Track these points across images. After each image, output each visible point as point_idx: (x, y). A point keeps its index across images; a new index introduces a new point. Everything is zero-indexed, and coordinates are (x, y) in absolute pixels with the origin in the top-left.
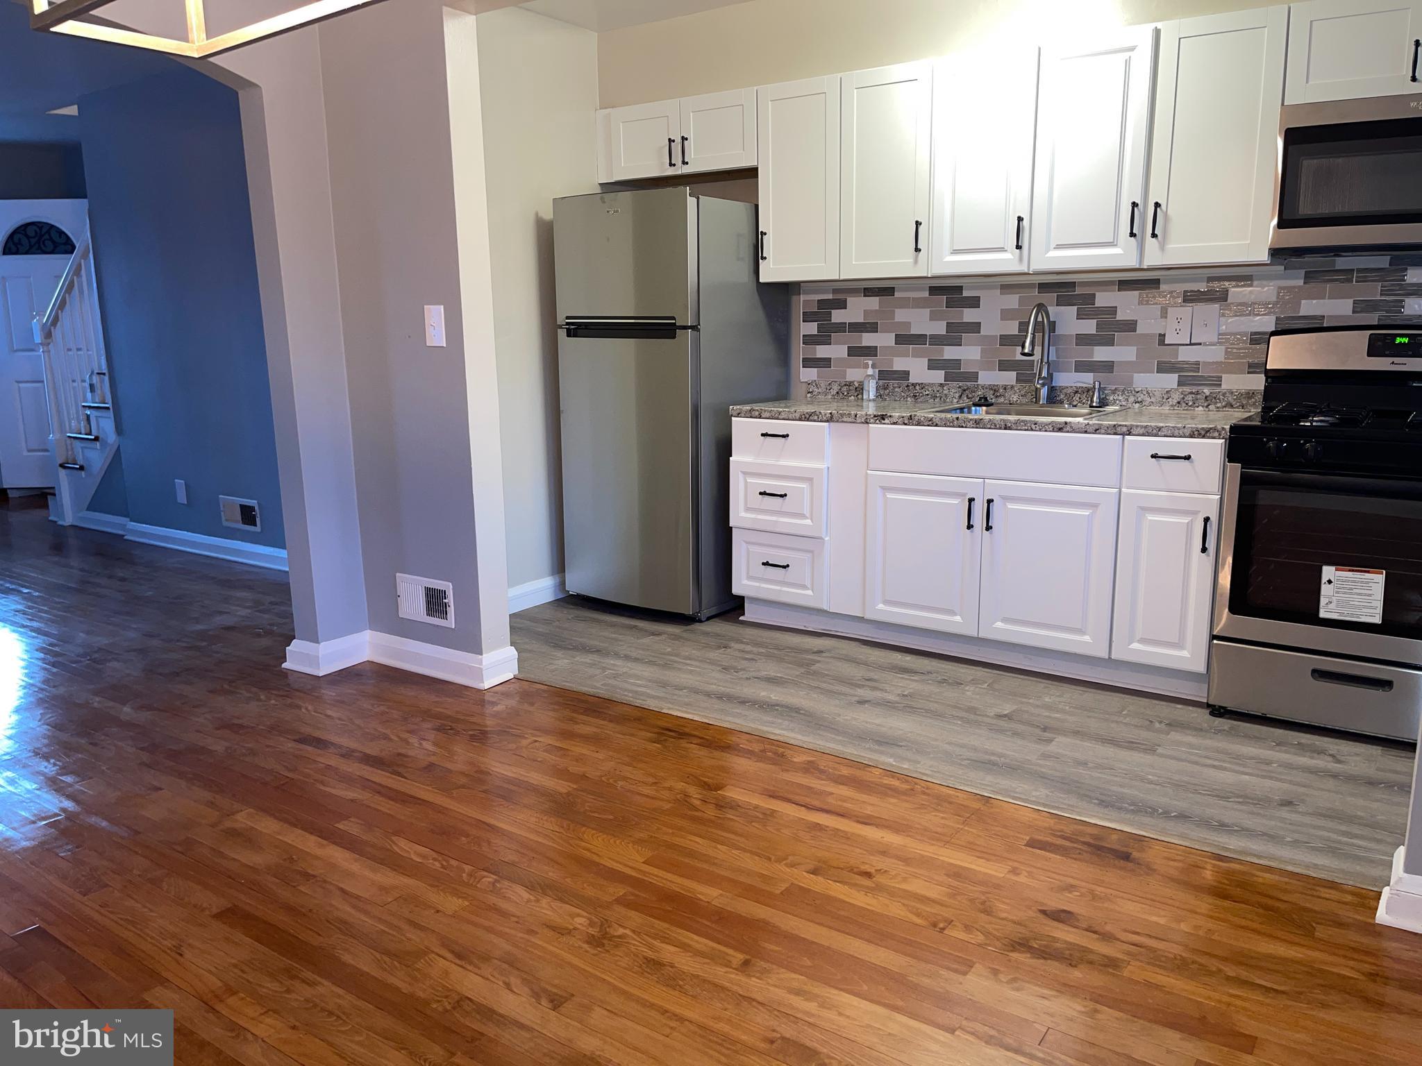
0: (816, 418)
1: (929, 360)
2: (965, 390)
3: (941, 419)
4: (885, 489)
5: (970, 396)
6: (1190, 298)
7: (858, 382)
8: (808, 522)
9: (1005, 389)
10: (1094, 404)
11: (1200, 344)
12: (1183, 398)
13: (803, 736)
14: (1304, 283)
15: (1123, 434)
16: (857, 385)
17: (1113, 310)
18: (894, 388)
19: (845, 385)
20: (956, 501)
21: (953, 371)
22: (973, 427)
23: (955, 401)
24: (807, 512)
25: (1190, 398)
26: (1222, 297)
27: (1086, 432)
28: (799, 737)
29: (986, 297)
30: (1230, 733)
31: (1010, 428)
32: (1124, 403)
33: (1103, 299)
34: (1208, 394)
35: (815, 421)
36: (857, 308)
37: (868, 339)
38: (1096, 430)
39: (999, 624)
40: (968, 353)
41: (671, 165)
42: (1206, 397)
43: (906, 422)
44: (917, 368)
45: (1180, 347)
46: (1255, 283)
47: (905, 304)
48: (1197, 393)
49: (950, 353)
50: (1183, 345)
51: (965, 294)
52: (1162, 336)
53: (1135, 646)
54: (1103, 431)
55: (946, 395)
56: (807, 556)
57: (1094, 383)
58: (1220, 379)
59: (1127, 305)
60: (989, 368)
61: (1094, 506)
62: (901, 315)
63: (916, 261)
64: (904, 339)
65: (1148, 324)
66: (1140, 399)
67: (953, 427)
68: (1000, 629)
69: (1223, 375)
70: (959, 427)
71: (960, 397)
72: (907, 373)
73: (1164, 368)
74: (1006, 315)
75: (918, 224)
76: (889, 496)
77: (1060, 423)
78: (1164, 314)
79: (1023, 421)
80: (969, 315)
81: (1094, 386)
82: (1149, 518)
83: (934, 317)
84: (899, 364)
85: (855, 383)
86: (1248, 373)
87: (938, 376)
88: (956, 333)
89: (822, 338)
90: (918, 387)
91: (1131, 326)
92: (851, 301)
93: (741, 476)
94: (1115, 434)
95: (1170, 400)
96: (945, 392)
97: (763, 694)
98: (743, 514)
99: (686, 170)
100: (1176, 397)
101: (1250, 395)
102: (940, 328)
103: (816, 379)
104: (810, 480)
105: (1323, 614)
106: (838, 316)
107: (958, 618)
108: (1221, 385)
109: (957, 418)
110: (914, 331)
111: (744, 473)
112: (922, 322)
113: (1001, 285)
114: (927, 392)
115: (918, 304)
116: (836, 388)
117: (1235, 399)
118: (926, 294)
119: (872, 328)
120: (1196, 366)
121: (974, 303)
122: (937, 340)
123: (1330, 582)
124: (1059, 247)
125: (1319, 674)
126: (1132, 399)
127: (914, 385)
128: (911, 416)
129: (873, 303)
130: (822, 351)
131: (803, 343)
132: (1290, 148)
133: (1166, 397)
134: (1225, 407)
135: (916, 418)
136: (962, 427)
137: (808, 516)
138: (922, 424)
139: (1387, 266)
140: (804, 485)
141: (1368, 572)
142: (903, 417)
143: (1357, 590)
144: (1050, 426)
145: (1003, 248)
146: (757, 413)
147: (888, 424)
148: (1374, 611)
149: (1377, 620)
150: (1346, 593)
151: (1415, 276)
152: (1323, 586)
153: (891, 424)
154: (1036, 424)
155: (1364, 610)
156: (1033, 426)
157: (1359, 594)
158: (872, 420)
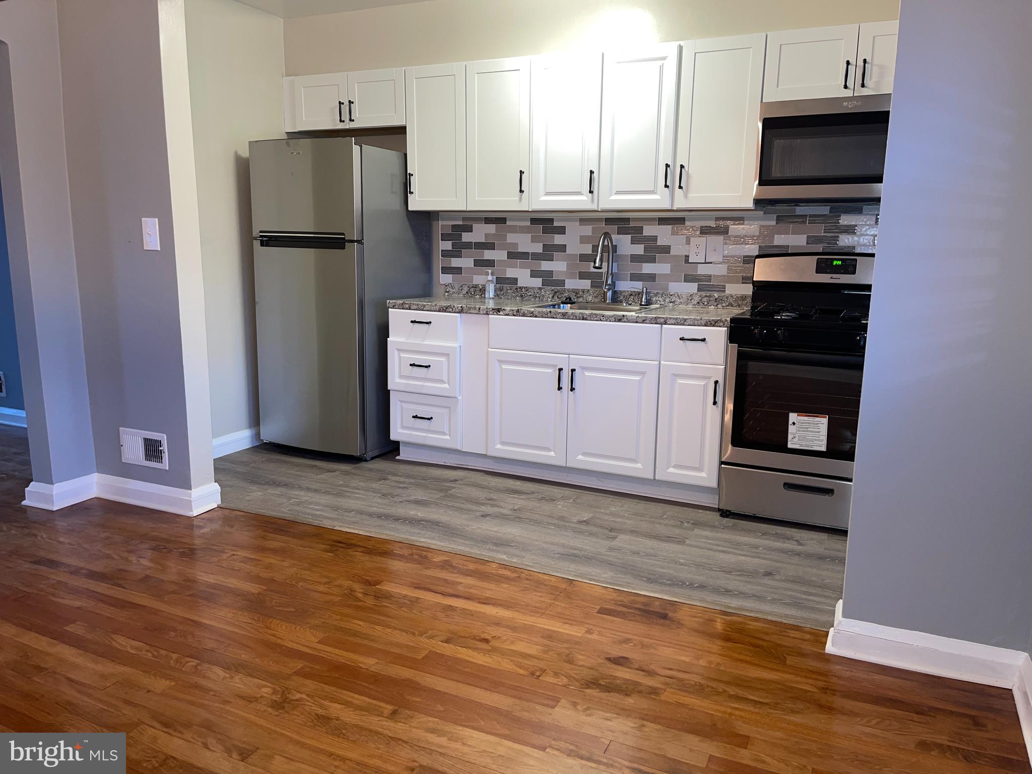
0: (451, 310)
1: (531, 271)
2: (556, 293)
3: (539, 312)
4: (501, 362)
5: (560, 297)
6: (705, 231)
7: (482, 285)
8: (446, 386)
9: (583, 292)
10: (643, 303)
11: (711, 263)
12: (701, 300)
13: (441, 542)
14: (776, 223)
15: (661, 324)
16: (481, 287)
17: (655, 238)
18: (507, 290)
19: (473, 287)
20: (550, 371)
21: (548, 278)
22: (561, 318)
23: (550, 300)
24: (445, 379)
25: (705, 299)
26: (725, 231)
27: (637, 322)
28: (439, 543)
29: (569, 227)
30: (733, 528)
31: (586, 319)
32: (662, 303)
33: (649, 230)
34: (717, 297)
35: (450, 312)
36: (480, 232)
37: (488, 255)
38: (644, 321)
39: (580, 457)
40: (557, 266)
41: (341, 121)
42: (716, 299)
43: (515, 314)
44: (523, 276)
45: (699, 265)
46: (746, 222)
47: (514, 230)
48: (710, 296)
49: (545, 266)
50: (701, 263)
51: (556, 224)
52: (687, 257)
53: (671, 470)
54: (648, 321)
55: (543, 295)
56: (446, 411)
57: (643, 289)
58: (724, 287)
59: (664, 235)
60: (572, 276)
61: (643, 373)
62: (511, 238)
63: (520, 200)
64: (513, 255)
65: (678, 249)
66: (673, 300)
67: (548, 318)
68: (581, 460)
69: (727, 285)
70: (552, 318)
71: (553, 297)
72: (516, 279)
73: (689, 279)
74: (584, 240)
75: (521, 172)
76: (504, 367)
77: (619, 316)
78: (688, 242)
79: (595, 314)
80: (558, 239)
81: (643, 291)
82: (679, 381)
83: (534, 240)
84: (510, 273)
85: (480, 286)
86: (742, 283)
87: (537, 282)
88: (550, 251)
89: (456, 252)
90: (523, 290)
91: (666, 249)
92: (475, 226)
93: (396, 352)
94: (656, 323)
95: (693, 301)
96: (542, 294)
97: (413, 513)
98: (398, 380)
99: (353, 125)
100: (696, 299)
101: (744, 298)
102: (538, 248)
103: (451, 282)
104: (447, 355)
105: (790, 446)
106: (466, 237)
107: (552, 454)
108: (725, 291)
109: (550, 312)
110: (521, 249)
111: (399, 350)
112: (526, 243)
113: (580, 219)
114: (530, 294)
115: (523, 230)
116: (466, 289)
117: (734, 301)
118: (528, 223)
119: (491, 246)
120: (709, 277)
121: (562, 230)
122: (536, 257)
123: (794, 424)
124: (618, 193)
125: (789, 486)
126: (668, 300)
127: (521, 288)
128: (518, 310)
129: (491, 228)
130: (455, 262)
131: (442, 256)
132: (766, 131)
133: (690, 299)
134: (728, 306)
135: (522, 311)
136: (554, 318)
137: (446, 381)
138: (526, 315)
139: (828, 213)
140: (443, 359)
141: (817, 417)
142: (513, 310)
143: (810, 429)
144: (613, 318)
145: (581, 192)
146: (407, 306)
147: (502, 315)
148: (822, 443)
149: (824, 449)
150: (803, 431)
151: (845, 220)
152: (790, 427)
153: (505, 315)
154: (603, 316)
155: (815, 442)
156: (602, 318)
157: (812, 432)
158: (491, 312)
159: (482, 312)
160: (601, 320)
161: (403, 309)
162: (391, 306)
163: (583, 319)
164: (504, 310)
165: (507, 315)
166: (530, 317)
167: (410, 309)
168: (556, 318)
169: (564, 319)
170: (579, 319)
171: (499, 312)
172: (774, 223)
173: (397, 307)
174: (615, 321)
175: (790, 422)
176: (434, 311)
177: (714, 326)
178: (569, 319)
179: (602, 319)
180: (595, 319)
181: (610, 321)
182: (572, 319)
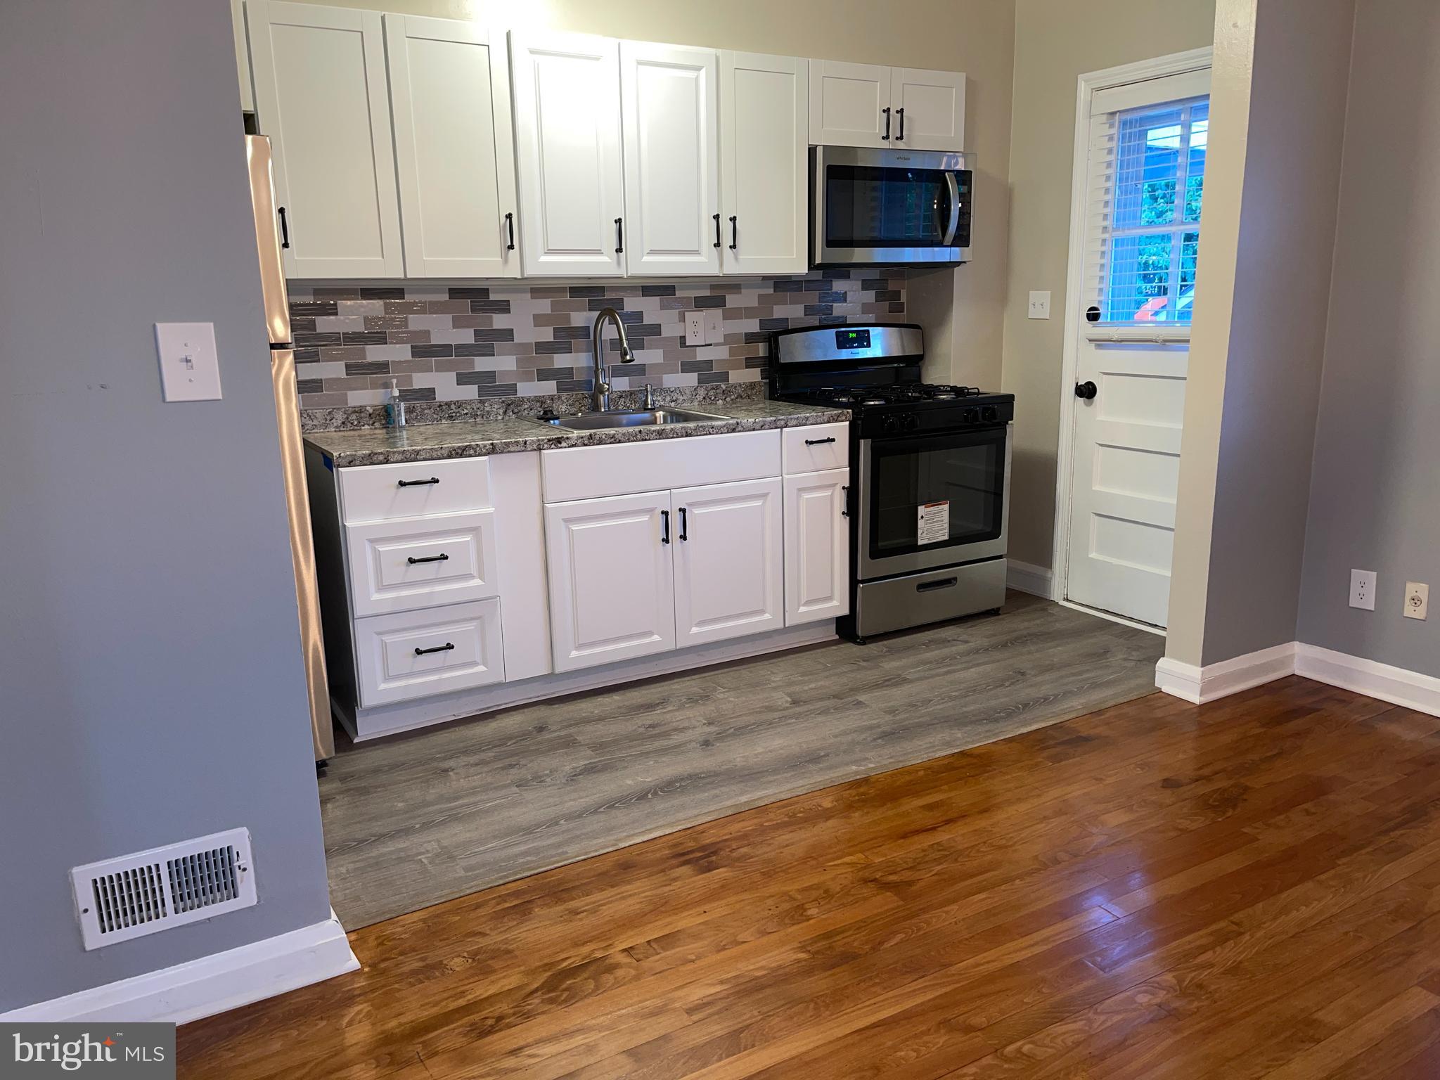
1: (457, 374)
4: (568, 521)
6: (701, 303)
8: (476, 582)
11: (711, 345)
12: (707, 393)
14: (774, 291)
17: (640, 315)
20: (645, 518)
21: (487, 382)
24: (474, 571)
25: (711, 392)
26: (722, 303)
27: (754, 430)
29: (516, 301)
33: (632, 304)
34: (723, 387)
35: (470, 456)
36: (353, 314)
37: (375, 353)
38: (762, 427)
39: (695, 630)
40: (502, 363)
42: (723, 391)
43: (586, 442)
44: (446, 386)
45: (697, 348)
46: (743, 291)
47: (420, 308)
48: (717, 388)
49: (482, 364)
50: (700, 346)
51: (493, 297)
52: (683, 338)
53: (802, 609)
55: (488, 412)
57: (647, 385)
58: (728, 374)
59: (651, 310)
60: (527, 377)
62: (417, 322)
64: (425, 351)
65: (670, 330)
68: (698, 633)
69: (730, 371)
72: (432, 391)
73: (687, 367)
74: (539, 320)
75: (510, 216)
76: (574, 527)
77: (732, 424)
78: (682, 319)
80: (499, 321)
81: (646, 389)
82: (805, 497)
83: (457, 324)
84: (420, 381)
86: (748, 368)
87: (470, 392)
88: (488, 341)
89: (307, 353)
90: (453, 407)
91: (655, 330)
92: (345, 304)
93: (367, 545)
96: (487, 409)
98: (374, 596)
100: (702, 392)
102: (467, 337)
104: (474, 530)
105: (920, 542)
106: (324, 324)
107: (656, 638)
108: (730, 380)
110: (435, 340)
111: (371, 541)
112: (444, 330)
113: (531, 289)
114: (466, 411)
115: (435, 308)
117: (743, 391)
118: (446, 297)
119: (380, 339)
120: (709, 363)
121: (504, 307)
122: (465, 351)
123: (922, 517)
124: (653, 252)
127: (448, 404)
129: (376, 307)
133: (694, 393)
137: (475, 574)
138: (604, 442)
139: (821, 278)
140: (467, 538)
141: (940, 504)
142: (582, 438)
143: (935, 520)
144: (725, 428)
145: (600, 250)
146: (381, 457)
147: (565, 447)
148: (945, 531)
149: (946, 537)
150: (931, 523)
151: (839, 286)
152: (919, 521)
153: (569, 447)
154: (713, 428)
155: (940, 532)
156: (711, 430)
157: (937, 522)
158: (546, 446)
159: (530, 448)
160: (710, 434)
161: (372, 464)
162: (343, 462)
163: (686, 436)
164: (567, 438)
165: (573, 446)
166: (611, 443)
167: (386, 463)
168: (649, 440)
169: (660, 439)
170: (682, 436)
171: (561, 443)
172: (771, 291)
173: (358, 462)
174: (728, 432)
175: (919, 517)
176: (439, 459)
177: (836, 421)
178: (668, 438)
179: (712, 432)
180: (703, 433)
181: (722, 433)
182: (672, 438)
